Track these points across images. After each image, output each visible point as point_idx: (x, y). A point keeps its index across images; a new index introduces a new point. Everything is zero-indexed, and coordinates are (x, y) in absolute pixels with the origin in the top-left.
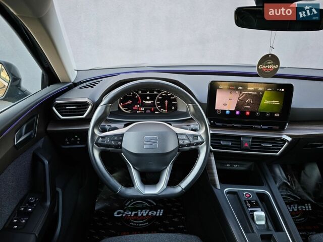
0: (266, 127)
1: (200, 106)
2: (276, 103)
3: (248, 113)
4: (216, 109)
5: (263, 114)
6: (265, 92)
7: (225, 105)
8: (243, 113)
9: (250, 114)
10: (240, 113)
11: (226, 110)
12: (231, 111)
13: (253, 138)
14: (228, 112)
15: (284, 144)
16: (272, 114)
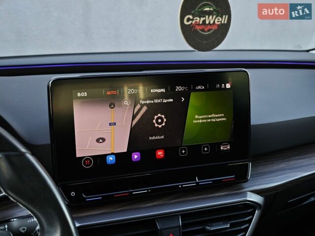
0: (208, 181)
1: (33, 154)
2: (218, 118)
3: (160, 153)
4: (77, 156)
5: (195, 149)
6: (192, 94)
7: (101, 140)
8: (148, 154)
9: (165, 154)
10: (142, 156)
11: (105, 156)
12: (118, 156)
13: (185, 215)
14: (111, 159)
15: (253, 214)
16: (215, 146)
